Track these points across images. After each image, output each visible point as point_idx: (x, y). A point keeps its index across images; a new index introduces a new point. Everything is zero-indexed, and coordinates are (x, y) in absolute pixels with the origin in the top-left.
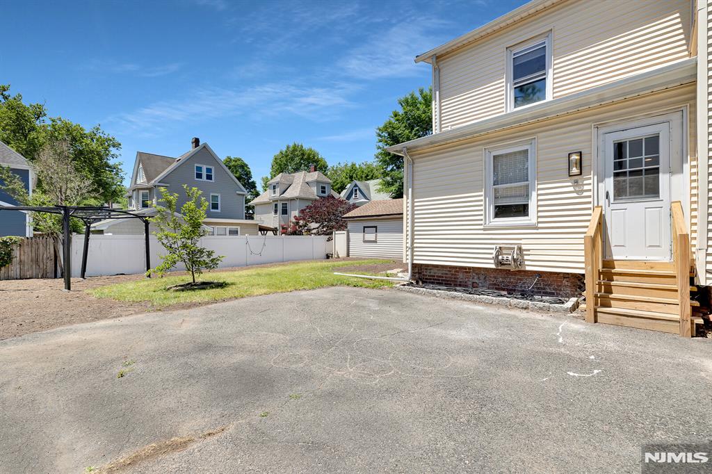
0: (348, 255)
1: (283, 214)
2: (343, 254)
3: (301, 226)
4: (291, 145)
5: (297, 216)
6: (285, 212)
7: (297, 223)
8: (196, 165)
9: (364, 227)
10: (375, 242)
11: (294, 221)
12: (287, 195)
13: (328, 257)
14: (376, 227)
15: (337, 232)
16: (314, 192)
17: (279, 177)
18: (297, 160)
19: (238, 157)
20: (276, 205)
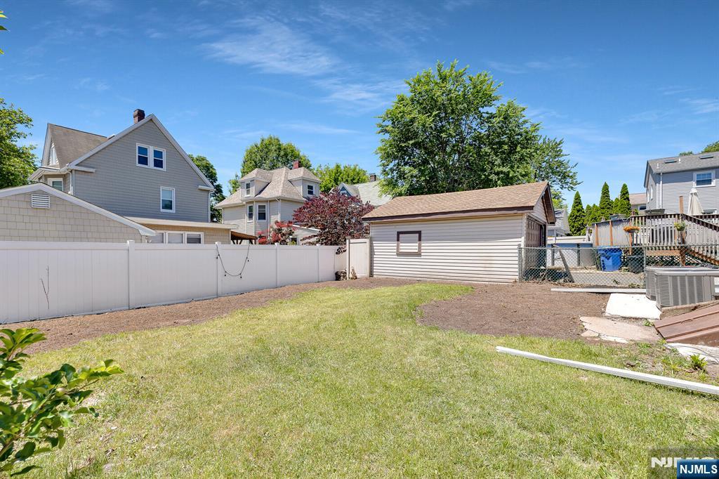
0: (371, 274)
1: (259, 219)
2: (362, 272)
3: (284, 234)
4: (266, 137)
5: (279, 221)
6: (262, 216)
7: (280, 230)
8: (138, 145)
9: (399, 233)
10: (418, 254)
11: (275, 227)
12: (266, 194)
13: (338, 277)
14: (419, 233)
15: (352, 241)
16: (299, 192)
17: (254, 173)
18: (273, 155)
19: (202, 155)
20: (251, 209)
